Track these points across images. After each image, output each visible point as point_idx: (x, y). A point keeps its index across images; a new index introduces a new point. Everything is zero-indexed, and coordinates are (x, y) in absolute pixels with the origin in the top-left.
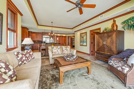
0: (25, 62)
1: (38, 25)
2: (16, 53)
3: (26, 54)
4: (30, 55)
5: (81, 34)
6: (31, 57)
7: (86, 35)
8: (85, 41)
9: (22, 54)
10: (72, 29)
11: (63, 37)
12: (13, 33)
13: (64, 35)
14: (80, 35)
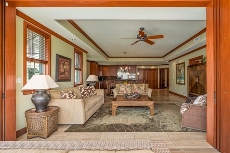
0: (87, 96)
1: (109, 57)
2: (80, 88)
3: (88, 89)
4: (91, 90)
5: (177, 65)
6: (93, 93)
7: (184, 66)
8: (183, 77)
9: (85, 89)
10: (163, 57)
11: (150, 70)
12: (79, 71)
13: (153, 67)
14: (177, 68)
